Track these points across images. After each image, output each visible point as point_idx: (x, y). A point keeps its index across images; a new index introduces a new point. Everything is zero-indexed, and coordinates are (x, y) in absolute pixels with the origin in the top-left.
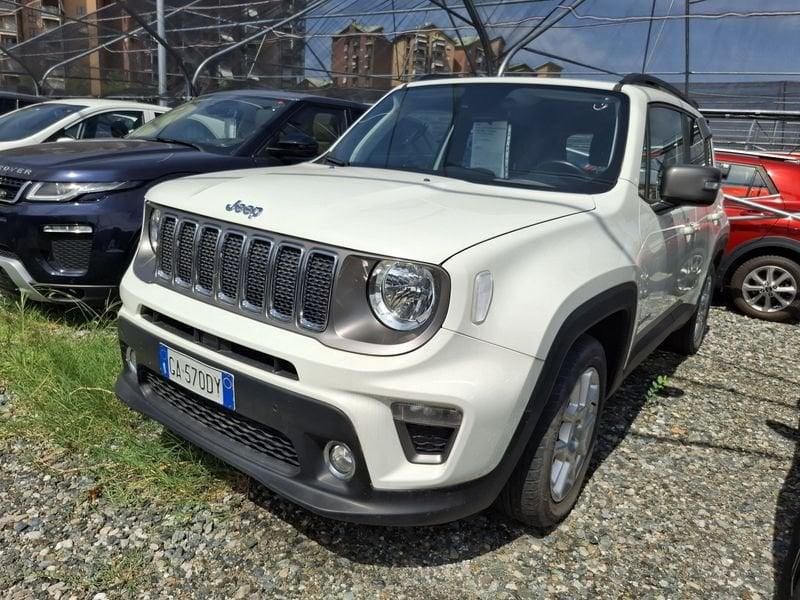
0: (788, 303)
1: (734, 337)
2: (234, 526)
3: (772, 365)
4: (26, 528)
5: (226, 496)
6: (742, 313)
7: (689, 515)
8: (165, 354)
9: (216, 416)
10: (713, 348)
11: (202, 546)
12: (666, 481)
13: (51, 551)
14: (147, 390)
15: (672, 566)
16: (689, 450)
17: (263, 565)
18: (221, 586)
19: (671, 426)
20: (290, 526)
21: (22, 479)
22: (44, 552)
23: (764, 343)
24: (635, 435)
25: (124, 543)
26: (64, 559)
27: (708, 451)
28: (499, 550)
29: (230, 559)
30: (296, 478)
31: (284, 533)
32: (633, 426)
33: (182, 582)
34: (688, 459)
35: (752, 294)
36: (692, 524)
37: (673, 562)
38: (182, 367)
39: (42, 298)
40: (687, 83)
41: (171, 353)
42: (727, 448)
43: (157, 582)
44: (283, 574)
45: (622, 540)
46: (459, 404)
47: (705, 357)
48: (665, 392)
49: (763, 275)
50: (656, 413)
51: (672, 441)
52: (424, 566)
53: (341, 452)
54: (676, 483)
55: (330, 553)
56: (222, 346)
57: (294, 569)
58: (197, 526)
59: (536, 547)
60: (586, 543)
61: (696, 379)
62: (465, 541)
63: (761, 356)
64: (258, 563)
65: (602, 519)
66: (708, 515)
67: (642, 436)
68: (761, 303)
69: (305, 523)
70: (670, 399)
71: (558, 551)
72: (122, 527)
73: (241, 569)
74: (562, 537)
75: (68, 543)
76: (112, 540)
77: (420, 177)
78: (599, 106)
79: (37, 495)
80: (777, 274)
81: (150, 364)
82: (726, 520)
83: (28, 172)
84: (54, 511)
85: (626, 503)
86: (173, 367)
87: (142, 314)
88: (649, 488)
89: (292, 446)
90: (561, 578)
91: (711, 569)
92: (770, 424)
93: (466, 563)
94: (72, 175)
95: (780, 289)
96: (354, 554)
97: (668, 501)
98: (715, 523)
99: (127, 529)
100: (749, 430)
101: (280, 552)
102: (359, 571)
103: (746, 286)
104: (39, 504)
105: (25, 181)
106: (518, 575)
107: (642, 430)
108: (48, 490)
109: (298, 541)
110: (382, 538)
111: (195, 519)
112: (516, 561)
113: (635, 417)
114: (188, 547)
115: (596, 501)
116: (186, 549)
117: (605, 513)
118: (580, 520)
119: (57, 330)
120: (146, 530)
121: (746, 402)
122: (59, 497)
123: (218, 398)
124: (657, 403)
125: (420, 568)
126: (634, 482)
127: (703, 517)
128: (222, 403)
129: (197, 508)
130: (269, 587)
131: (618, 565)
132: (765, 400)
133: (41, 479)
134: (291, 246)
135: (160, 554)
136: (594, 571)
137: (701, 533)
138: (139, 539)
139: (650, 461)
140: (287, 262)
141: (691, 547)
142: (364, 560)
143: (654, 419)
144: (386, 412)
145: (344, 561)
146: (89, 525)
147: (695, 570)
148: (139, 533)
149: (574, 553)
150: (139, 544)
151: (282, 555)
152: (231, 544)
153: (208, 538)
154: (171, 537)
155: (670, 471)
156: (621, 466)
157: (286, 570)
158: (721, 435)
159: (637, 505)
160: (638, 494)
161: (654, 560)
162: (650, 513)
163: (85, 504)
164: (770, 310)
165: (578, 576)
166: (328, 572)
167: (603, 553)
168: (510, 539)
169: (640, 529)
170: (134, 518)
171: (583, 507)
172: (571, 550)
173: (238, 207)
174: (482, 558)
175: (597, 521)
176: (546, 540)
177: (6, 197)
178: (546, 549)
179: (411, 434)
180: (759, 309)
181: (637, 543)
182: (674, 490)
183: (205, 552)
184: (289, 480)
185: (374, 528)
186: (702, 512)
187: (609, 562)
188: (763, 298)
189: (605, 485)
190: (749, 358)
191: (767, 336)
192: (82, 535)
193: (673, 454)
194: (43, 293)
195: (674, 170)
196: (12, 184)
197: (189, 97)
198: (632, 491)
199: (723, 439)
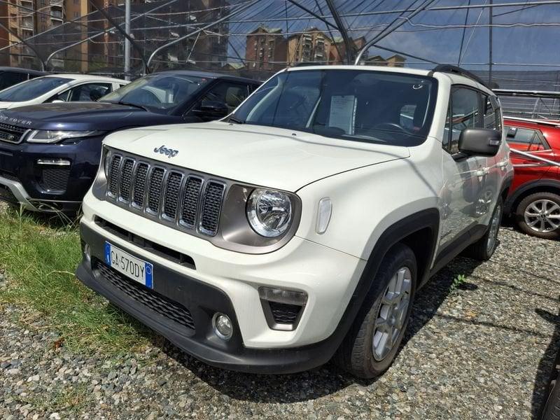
0: (557, 226)
1: (517, 249)
2: (151, 370)
3: (543, 270)
4: (9, 366)
5: (148, 349)
6: (525, 233)
7: (473, 374)
8: (109, 249)
9: (141, 293)
10: (501, 256)
11: (128, 383)
12: (459, 349)
13: (25, 383)
14: (97, 274)
15: (458, 410)
16: (478, 328)
17: (168, 398)
18: (139, 411)
19: (466, 311)
20: (190, 371)
21: (10, 332)
22: (20, 383)
23: (539, 254)
24: (440, 316)
25: (74, 379)
26: (33, 389)
27: (491, 329)
28: (335, 394)
29: (146, 393)
30: (193, 337)
31: (186, 377)
32: (439, 310)
33: (112, 407)
34: (477, 334)
35: (531, 219)
36: (475, 380)
37: (459, 407)
38: (119, 258)
39: (34, 209)
40: (490, 71)
41: (113, 248)
42: (505, 327)
43: (95, 407)
44: (182, 405)
45: (423, 390)
46: (305, 289)
47: (495, 263)
48: (464, 286)
49: (539, 206)
50: (456, 301)
51: (466, 321)
52: (281, 402)
53: (224, 321)
54: (466, 351)
55: (216, 391)
56: (147, 245)
57: (190, 401)
58: (126, 369)
59: (362, 393)
60: (397, 391)
61: (487, 278)
62: (312, 387)
63: (535, 263)
64: (165, 396)
65: (410, 374)
66: (487, 374)
67: (445, 317)
68: (538, 225)
69: (200, 370)
70: (467, 291)
71: (377, 396)
72: (74, 368)
73: (153, 400)
74: (381, 386)
75: (36, 378)
76: (67, 377)
77: (289, 132)
78: (417, 86)
79: (19, 344)
80: (549, 206)
81: (99, 256)
82: (500, 378)
83: (29, 123)
84: (29, 355)
85: (429, 363)
86: (114, 258)
87: (95, 221)
88: (446, 354)
89: (190, 316)
90: (378, 415)
91: (486, 412)
92: (538, 311)
93: (311, 402)
94: (60, 126)
95: (551, 216)
96: (232, 393)
97: (459, 363)
98: (492, 380)
99: (77, 369)
100: (522, 315)
101: (181, 389)
102: (235, 405)
103: (527, 213)
104: (19, 350)
105: (27, 129)
106: (347, 411)
107: (446, 313)
108: (27, 340)
109: (194, 382)
110: (253, 382)
111: (125, 364)
112: (346, 401)
113: (441, 303)
114: (119, 383)
115: (407, 362)
116: (116, 385)
117: (413, 370)
118: (395, 375)
119: (44, 231)
120: (91, 371)
121: (522, 295)
122: (34, 346)
123: (142, 280)
124: (458, 294)
125: (278, 404)
126: (436, 349)
127: (483, 376)
128: (144, 284)
129: (127, 357)
130: (171, 414)
131: (419, 407)
132: (536, 294)
133: (23, 333)
134: (195, 177)
135: (98, 387)
136: (402, 411)
137: (481, 387)
138: (86, 377)
139: (449, 335)
140: (192, 188)
141: (473, 397)
142: (239, 397)
143: (454, 305)
144: (255, 293)
145: (225, 397)
146: (52, 366)
147: (474, 413)
148: (85, 372)
149: (389, 398)
150: (84, 380)
151: (182, 391)
152: (148, 382)
153: (133, 377)
154: (107, 376)
155: (463, 342)
156: (428, 337)
157: (184, 402)
158: (502, 318)
159: (436, 365)
160: (438, 358)
161: (445, 405)
162: (445, 372)
163: (51, 351)
164: (544, 231)
165: (389, 414)
166: (213, 404)
167: (409, 398)
168: (344, 386)
169: (437, 383)
170: (83, 362)
171: (398, 365)
172: (386, 395)
173: (163, 150)
174: (323, 399)
175: (407, 376)
176: (369, 388)
177: (14, 140)
178: (368, 394)
179: (272, 309)
180: (537, 230)
181: (434, 392)
182: (464, 356)
183: (130, 387)
184: (188, 339)
185: (248, 375)
186: (483, 372)
187: (413, 405)
188: (540, 222)
189: (415, 351)
190: (526, 264)
191: (541, 249)
192: (47, 372)
193: (466, 330)
194: (35, 205)
195: (468, 131)
196: (18, 131)
197: (145, 74)
198: (434, 355)
199: (503, 321)
